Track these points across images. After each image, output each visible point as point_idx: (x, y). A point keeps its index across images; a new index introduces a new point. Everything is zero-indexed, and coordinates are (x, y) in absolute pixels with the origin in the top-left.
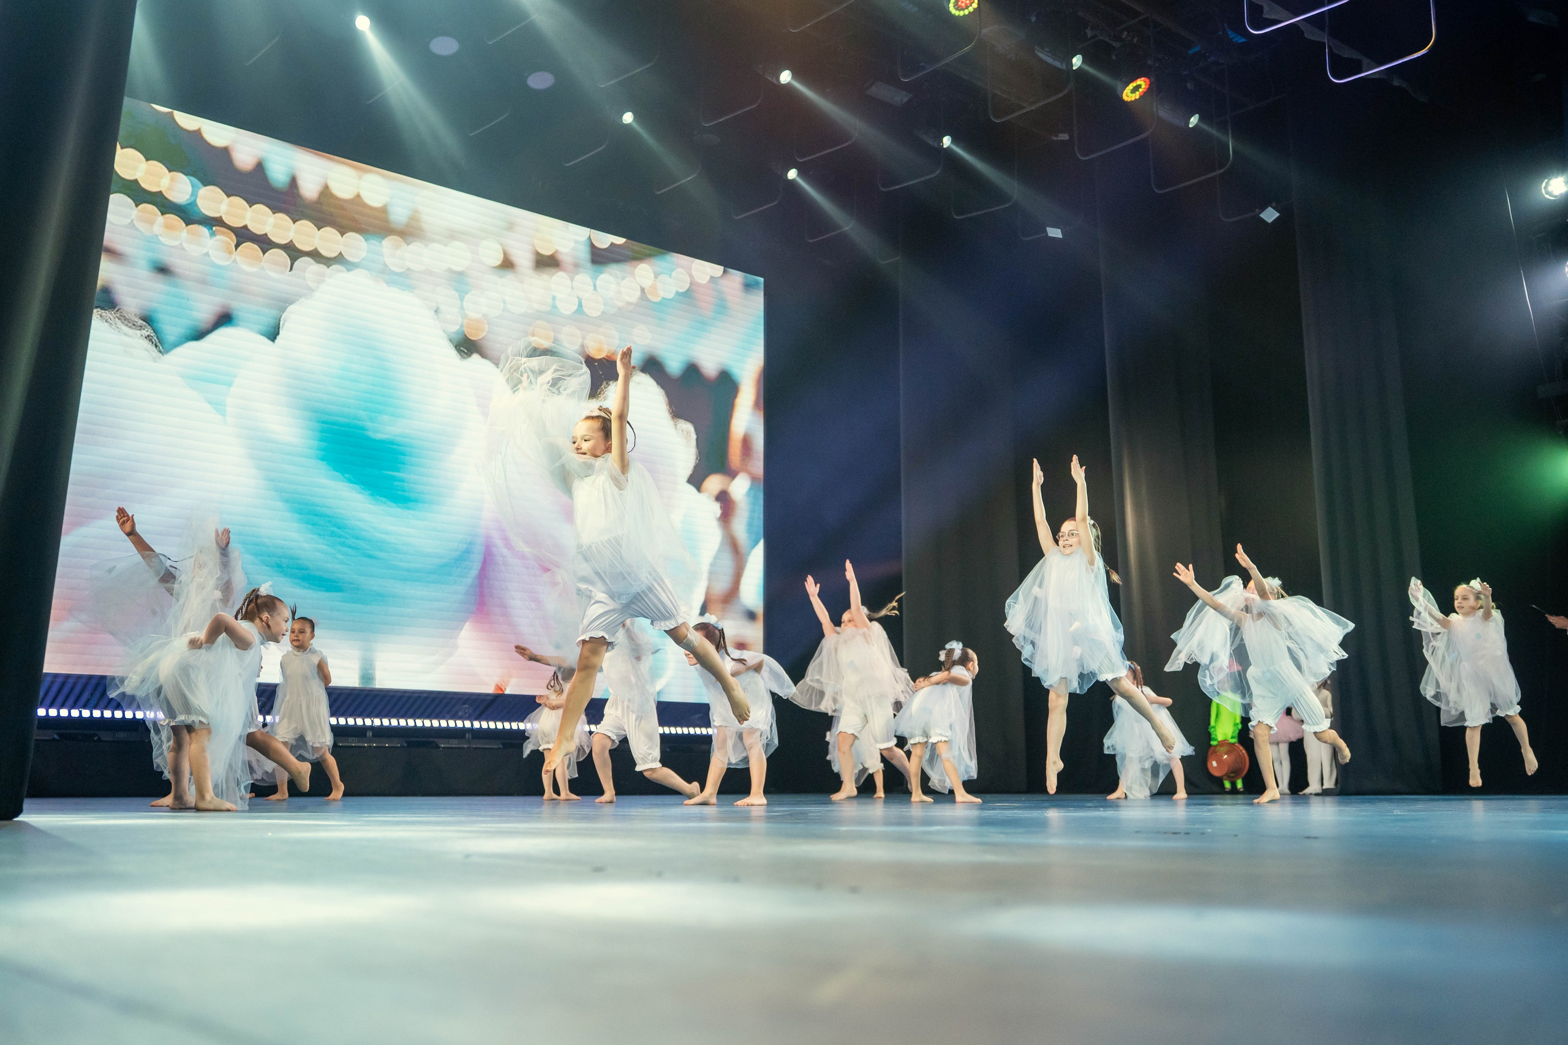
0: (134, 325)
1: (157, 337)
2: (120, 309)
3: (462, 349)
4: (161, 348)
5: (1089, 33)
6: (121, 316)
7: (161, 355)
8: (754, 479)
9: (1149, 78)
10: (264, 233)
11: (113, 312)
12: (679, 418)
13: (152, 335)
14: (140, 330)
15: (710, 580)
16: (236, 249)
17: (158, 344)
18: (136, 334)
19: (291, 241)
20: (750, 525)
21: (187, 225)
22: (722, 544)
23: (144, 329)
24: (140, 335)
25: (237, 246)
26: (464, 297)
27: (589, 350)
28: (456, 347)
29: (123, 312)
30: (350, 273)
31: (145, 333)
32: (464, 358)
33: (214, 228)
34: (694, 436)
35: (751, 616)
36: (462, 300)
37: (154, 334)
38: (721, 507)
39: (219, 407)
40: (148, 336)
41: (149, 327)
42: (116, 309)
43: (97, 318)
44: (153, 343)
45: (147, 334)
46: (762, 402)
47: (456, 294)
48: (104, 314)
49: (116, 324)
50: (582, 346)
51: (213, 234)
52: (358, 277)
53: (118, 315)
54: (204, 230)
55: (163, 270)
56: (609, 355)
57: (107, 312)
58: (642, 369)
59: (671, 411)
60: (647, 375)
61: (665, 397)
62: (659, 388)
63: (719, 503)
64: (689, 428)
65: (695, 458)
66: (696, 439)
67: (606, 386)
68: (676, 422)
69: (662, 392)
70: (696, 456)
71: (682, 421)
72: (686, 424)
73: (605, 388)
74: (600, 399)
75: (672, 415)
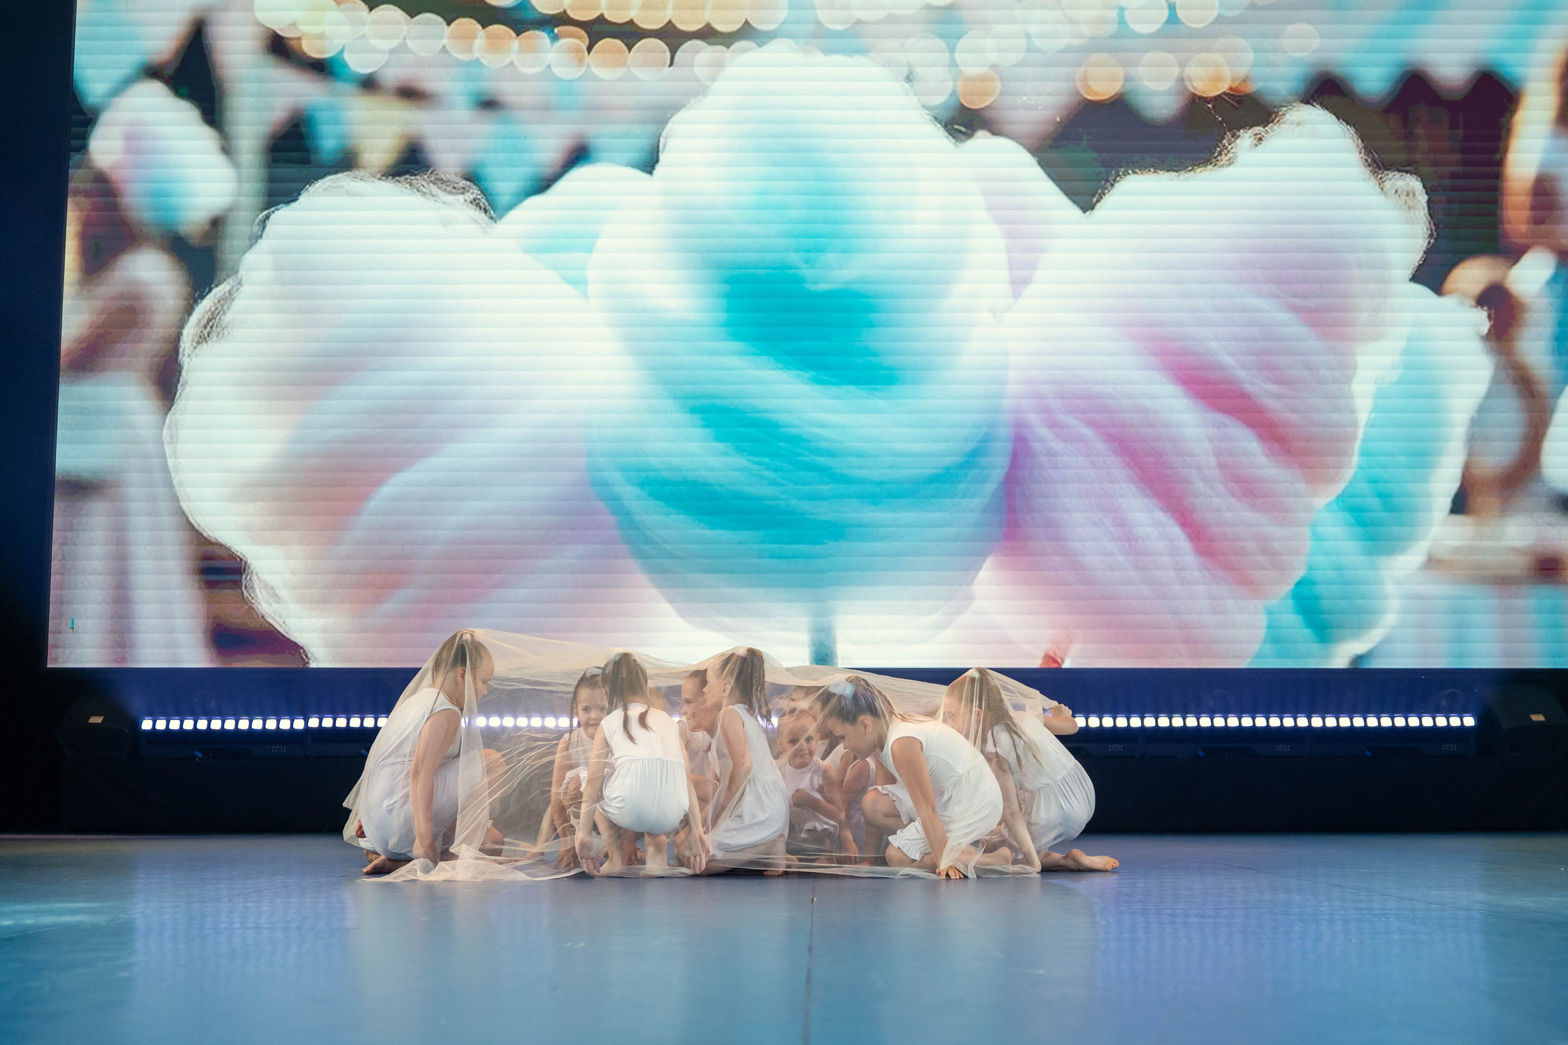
0: (455, 188)
1: (487, 199)
2: (434, 170)
3: (956, 127)
4: (492, 212)
6: (436, 179)
7: (493, 222)
8: (1563, 254)
10: (627, 19)
11: (425, 177)
12: (1387, 170)
13: (479, 197)
14: (463, 193)
15: (1470, 453)
16: (589, 52)
17: (488, 208)
18: (458, 200)
19: (670, 22)
20: (1558, 339)
21: (518, 35)
22: (1495, 381)
23: (468, 191)
24: (463, 201)
25: (589, 49)
26: (955, 45)
27: (1195, 84)
28: (945, 126)
29: (440, 173)
30: (764, 48)
31: (469, 196)
32: (962, 141)
33: (556, 30)
34: (1423, 198)
36: (952, 50)
37: (482, 196)
38: (1489, 317)
39: (578, 282)
40: (474, 200)
41: (474, 187)
42: (430, 172)
43: (406, 188)
44: (480, 208)
45: (472, 197)
47: (940, 43)
48: (413, 182)
49: (431, 191)
50: (1181, 79)
51: (555, 38)
52: (777, 52)
53: (432, 179)
54: (541, 37)
55: (488, 104)
56: (1234, 86)
57: (418, 177)
58: (1301, 99)
59: (1369, 160)
60: (1314, 106)
61: (1355, 138)
62: (1341, 125)
63: (1485, 308)
64: (1411, 184)
65: (1426, 236)
66: (1429, 202)
67: (1230, 140)
68: (1381, 178)
69: (1349, 130)
70: (1430, 232)
71: (1394, 175)
72: (1405, 180)
73: (1229, 144)
74: (1221, 163)
75: (1371, 168)
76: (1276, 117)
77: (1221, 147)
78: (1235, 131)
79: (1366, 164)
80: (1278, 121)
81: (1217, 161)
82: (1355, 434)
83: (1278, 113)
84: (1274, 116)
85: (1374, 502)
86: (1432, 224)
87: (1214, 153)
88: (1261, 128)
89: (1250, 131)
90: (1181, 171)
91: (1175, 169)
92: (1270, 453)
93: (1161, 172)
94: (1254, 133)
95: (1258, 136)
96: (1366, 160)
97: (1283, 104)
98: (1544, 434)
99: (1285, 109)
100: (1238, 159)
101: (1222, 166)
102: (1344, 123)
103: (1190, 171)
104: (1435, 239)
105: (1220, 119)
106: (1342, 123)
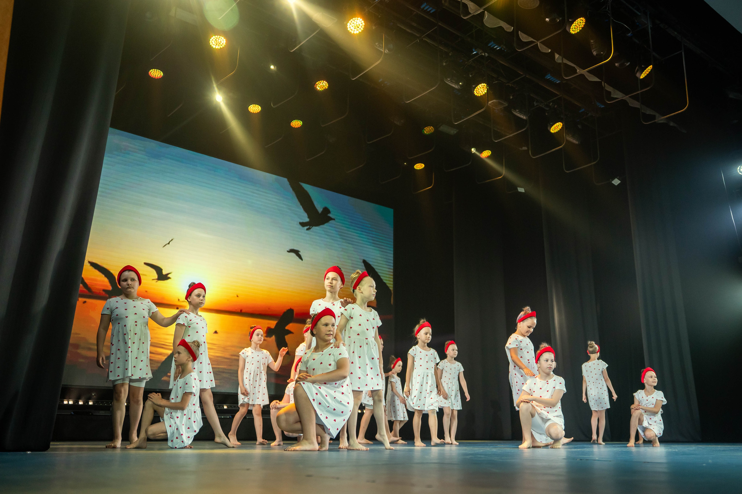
5: (535, 104)
9: (562, 123)
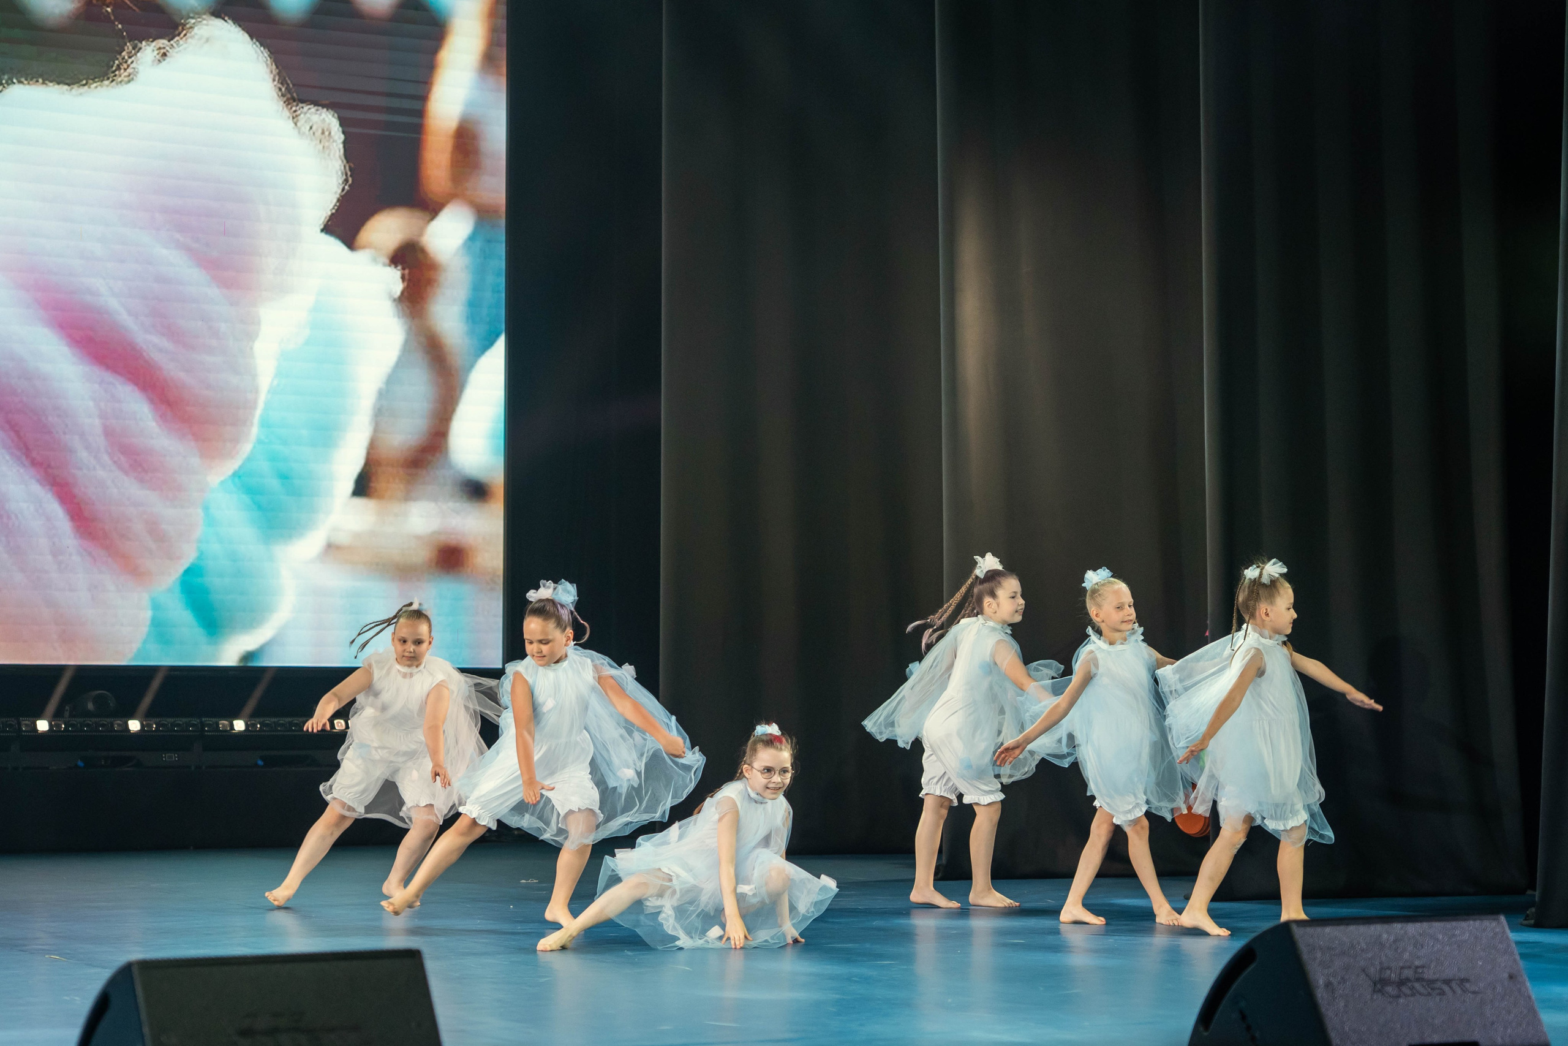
8: (483, 214)
12: (302, 101)
15: (377, 429)
20: (473, 305)
22: (406, 349)
34: (338, 136)
35: (476, 490)
38: (403, 278)
46: (502, 54)
58: (211, 10)
59: (283, 89)
60: (226, 21)
61: (269, 62)
62: (254, 46)
63: (399, 267)
64: (327, 120)
65: (341, 182)
66: (345, 143)
67: (131, 52)
68: (295, 111)
69: (262, 52)
70: (344, 177)
71: (309, 109)
72: (320, 115)
73: (130, 57)
74: (120, 79)
75: (285, 99)
76: (183, 30)
77: (120, 59)
78: (136, 42)
79: (280, 94)
80: (185, 35)
81: (115, 76)
82: (255, 402)
83: (185, 25)
84: (180, 28)
85: (274, 483)
86: (347, 168)
87: (112, 67)
88: (165, 41)
89: (154, 44)
90: (73, 84)
91: (67, 81)
92: (162, 418)
93: (51, 84)
94: (158, 47)
95: (162, 51)
96: (280, 89)
97: (192, 15)
98: (453, 411)
99: (193, 21)
100: (138, 76)
101: (121, 82)
102: (257, 43)
103: (84, 85)
104: (350, 186)
105: (120, 26)
106: (255, 43)
